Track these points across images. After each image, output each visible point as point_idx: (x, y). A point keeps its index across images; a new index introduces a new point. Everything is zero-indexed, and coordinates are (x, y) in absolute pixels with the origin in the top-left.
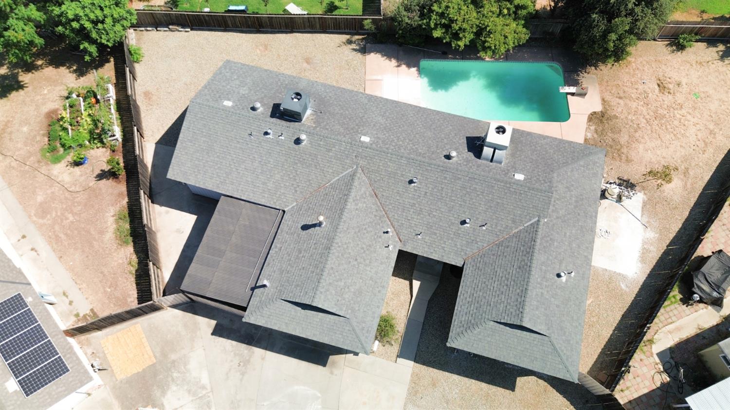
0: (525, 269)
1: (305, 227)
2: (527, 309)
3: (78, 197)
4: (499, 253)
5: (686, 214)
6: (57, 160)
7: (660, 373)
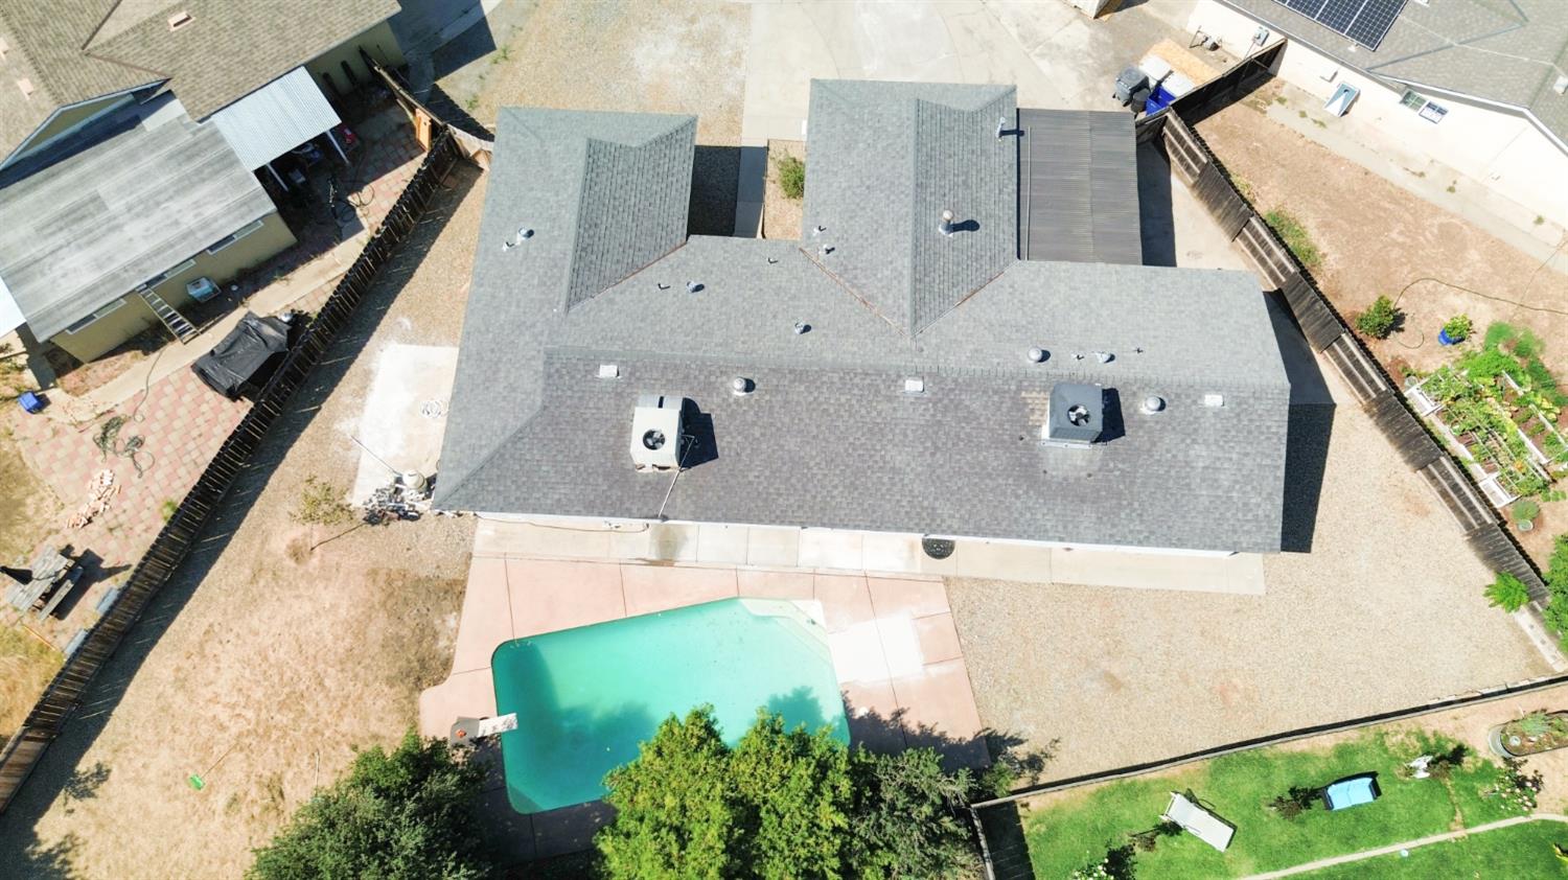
1: (971, 226)
5: (273, 480)
7: (362, 204)
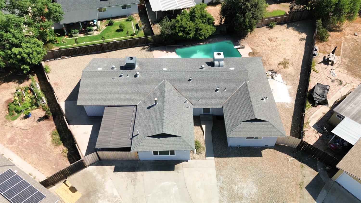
0: (248, 99)
1: (149, 108)
2: (255, 112)
3: (29, 131)
4: (235, 98)
5: (299, 77)
6: (15, 119)
7: (317, 133)
